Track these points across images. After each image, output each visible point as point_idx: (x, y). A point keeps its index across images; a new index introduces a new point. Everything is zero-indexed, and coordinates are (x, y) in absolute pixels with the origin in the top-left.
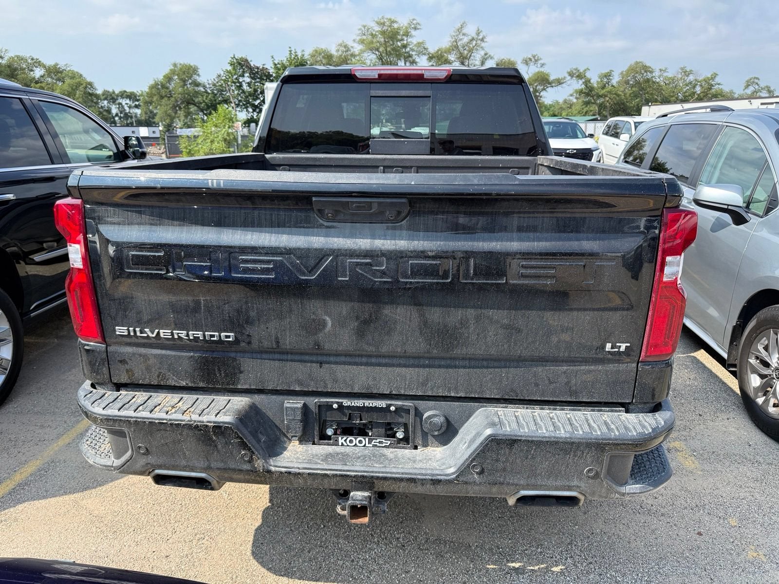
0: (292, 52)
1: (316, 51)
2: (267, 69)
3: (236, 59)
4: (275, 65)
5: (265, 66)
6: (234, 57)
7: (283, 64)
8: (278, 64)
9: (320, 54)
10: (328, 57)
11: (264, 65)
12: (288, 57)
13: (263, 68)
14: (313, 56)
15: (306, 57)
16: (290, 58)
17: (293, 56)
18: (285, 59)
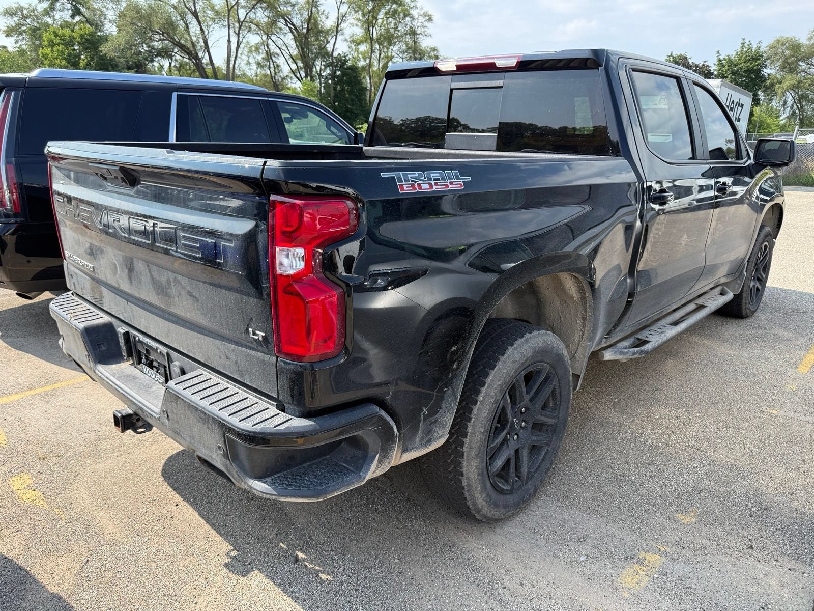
0: (745, 45)
1: (778, 41)
2: (708, 66)
3: (673, 58)
4: (720, 60)
5: (706, 64)
6: (671, 55)
7: (729, 59)
8: (725, 59)
9: (783, 44)
10: (793, 46)
11: (705, 62)
12: (739, 50)
13: (703, 65)
14: (772, 47)
15: (762, 50)
16: (741, 52)
17: (745, 49)
18: (734, 54)
